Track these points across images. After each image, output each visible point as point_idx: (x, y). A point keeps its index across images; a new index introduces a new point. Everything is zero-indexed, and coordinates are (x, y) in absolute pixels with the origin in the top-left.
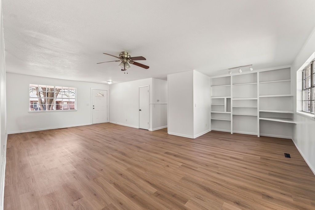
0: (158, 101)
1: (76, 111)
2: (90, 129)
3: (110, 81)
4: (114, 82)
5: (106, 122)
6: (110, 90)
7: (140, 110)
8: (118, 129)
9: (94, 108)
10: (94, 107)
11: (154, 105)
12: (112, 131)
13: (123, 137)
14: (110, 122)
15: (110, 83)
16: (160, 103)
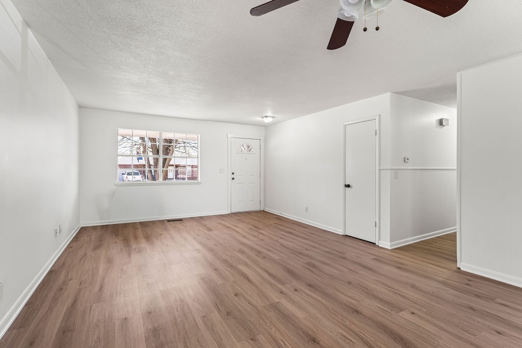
0: (405, 160)
1: (200, 183)
2: (225, 226)
3: (269, 114)
4: (279, 117)
5: (256, 208)
6: (265, 139)
7: (348, 186)
8: (291, 233)
9: (233, 179)
10: (233, 176)
11: (396, 172)
12: (276, 238)
13: (314, 266)
14: (267, 210)
15: (268, 120)
16: (409, 166)
